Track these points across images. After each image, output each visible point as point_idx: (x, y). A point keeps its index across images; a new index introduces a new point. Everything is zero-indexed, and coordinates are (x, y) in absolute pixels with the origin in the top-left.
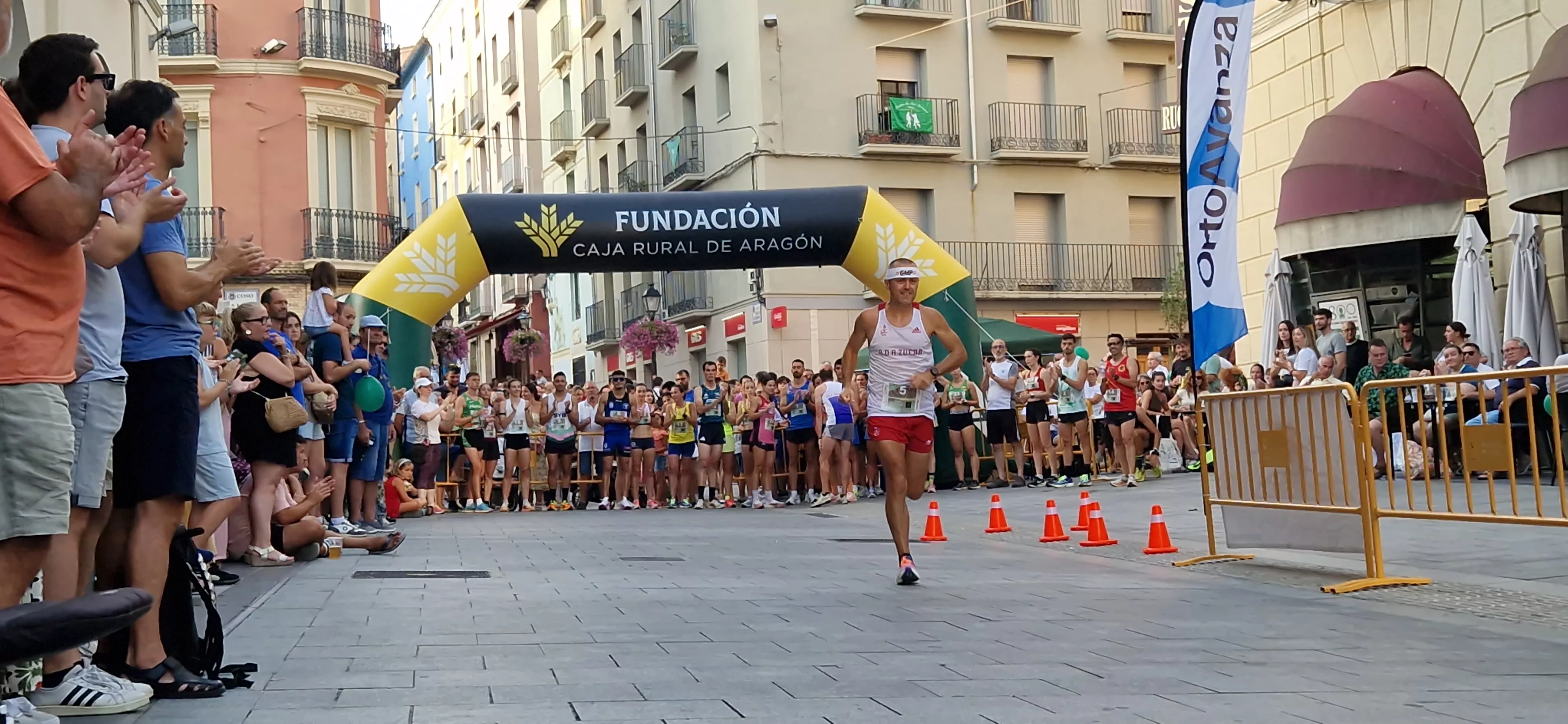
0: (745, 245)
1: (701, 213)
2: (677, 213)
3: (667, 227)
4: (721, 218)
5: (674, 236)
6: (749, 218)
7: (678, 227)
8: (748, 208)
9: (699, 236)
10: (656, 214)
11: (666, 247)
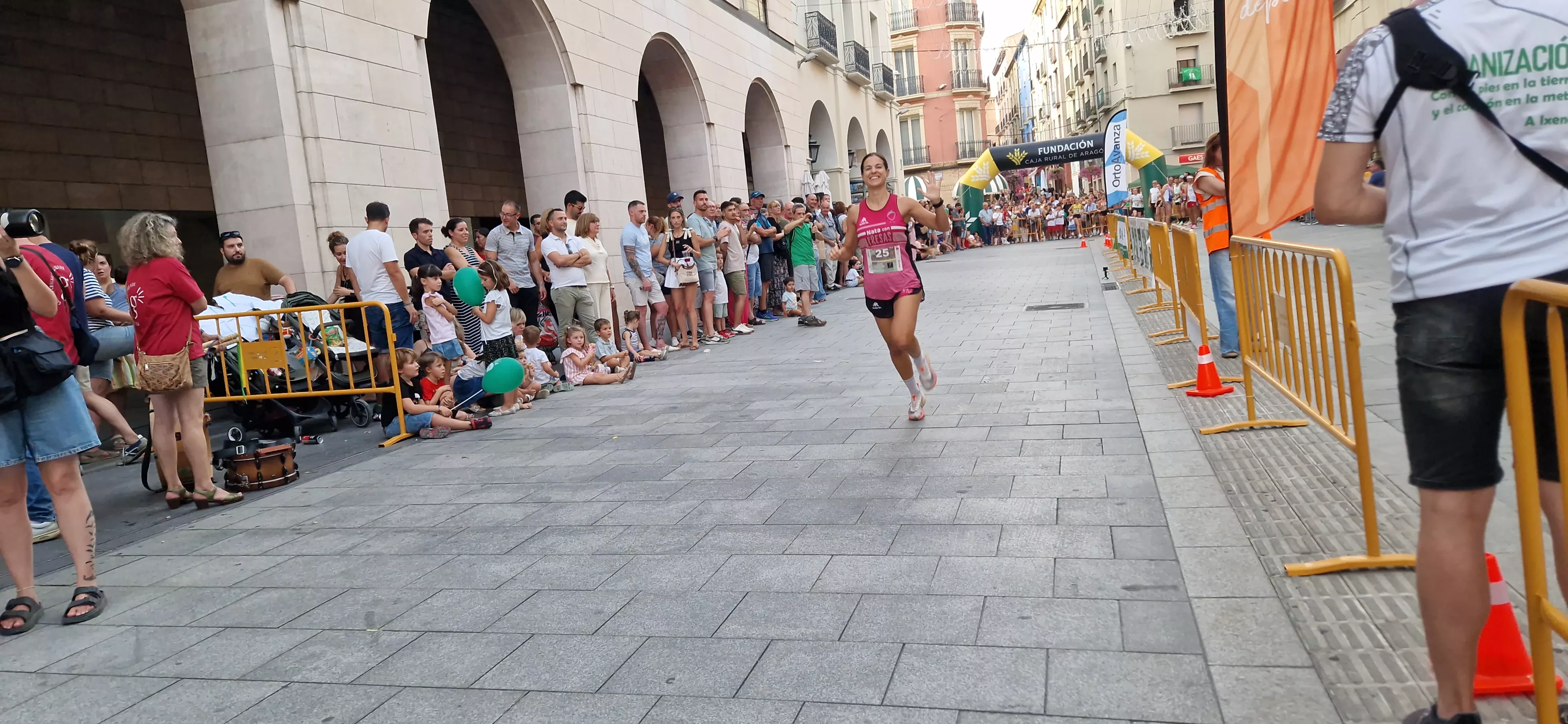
0: (1082, 154)
1: (1066, 145)
2: (1058, 146)
3: (1055, 151)
4: (1074, 146)
5: (1058, 154)
6: (1083, 145)
7: (1059, 151)
8: (1083, 142)
9: (1066, 153)
10: (1052, 148)
11: (1055, 158)
